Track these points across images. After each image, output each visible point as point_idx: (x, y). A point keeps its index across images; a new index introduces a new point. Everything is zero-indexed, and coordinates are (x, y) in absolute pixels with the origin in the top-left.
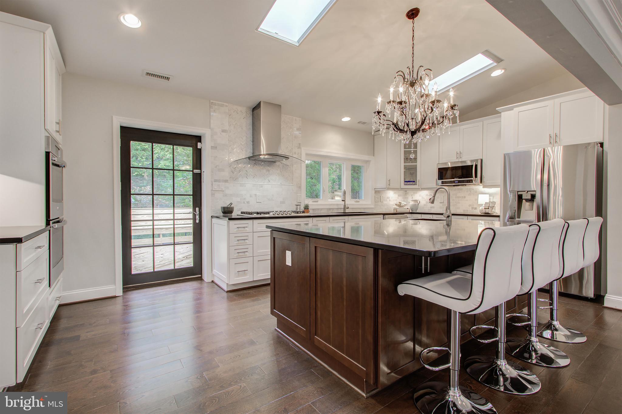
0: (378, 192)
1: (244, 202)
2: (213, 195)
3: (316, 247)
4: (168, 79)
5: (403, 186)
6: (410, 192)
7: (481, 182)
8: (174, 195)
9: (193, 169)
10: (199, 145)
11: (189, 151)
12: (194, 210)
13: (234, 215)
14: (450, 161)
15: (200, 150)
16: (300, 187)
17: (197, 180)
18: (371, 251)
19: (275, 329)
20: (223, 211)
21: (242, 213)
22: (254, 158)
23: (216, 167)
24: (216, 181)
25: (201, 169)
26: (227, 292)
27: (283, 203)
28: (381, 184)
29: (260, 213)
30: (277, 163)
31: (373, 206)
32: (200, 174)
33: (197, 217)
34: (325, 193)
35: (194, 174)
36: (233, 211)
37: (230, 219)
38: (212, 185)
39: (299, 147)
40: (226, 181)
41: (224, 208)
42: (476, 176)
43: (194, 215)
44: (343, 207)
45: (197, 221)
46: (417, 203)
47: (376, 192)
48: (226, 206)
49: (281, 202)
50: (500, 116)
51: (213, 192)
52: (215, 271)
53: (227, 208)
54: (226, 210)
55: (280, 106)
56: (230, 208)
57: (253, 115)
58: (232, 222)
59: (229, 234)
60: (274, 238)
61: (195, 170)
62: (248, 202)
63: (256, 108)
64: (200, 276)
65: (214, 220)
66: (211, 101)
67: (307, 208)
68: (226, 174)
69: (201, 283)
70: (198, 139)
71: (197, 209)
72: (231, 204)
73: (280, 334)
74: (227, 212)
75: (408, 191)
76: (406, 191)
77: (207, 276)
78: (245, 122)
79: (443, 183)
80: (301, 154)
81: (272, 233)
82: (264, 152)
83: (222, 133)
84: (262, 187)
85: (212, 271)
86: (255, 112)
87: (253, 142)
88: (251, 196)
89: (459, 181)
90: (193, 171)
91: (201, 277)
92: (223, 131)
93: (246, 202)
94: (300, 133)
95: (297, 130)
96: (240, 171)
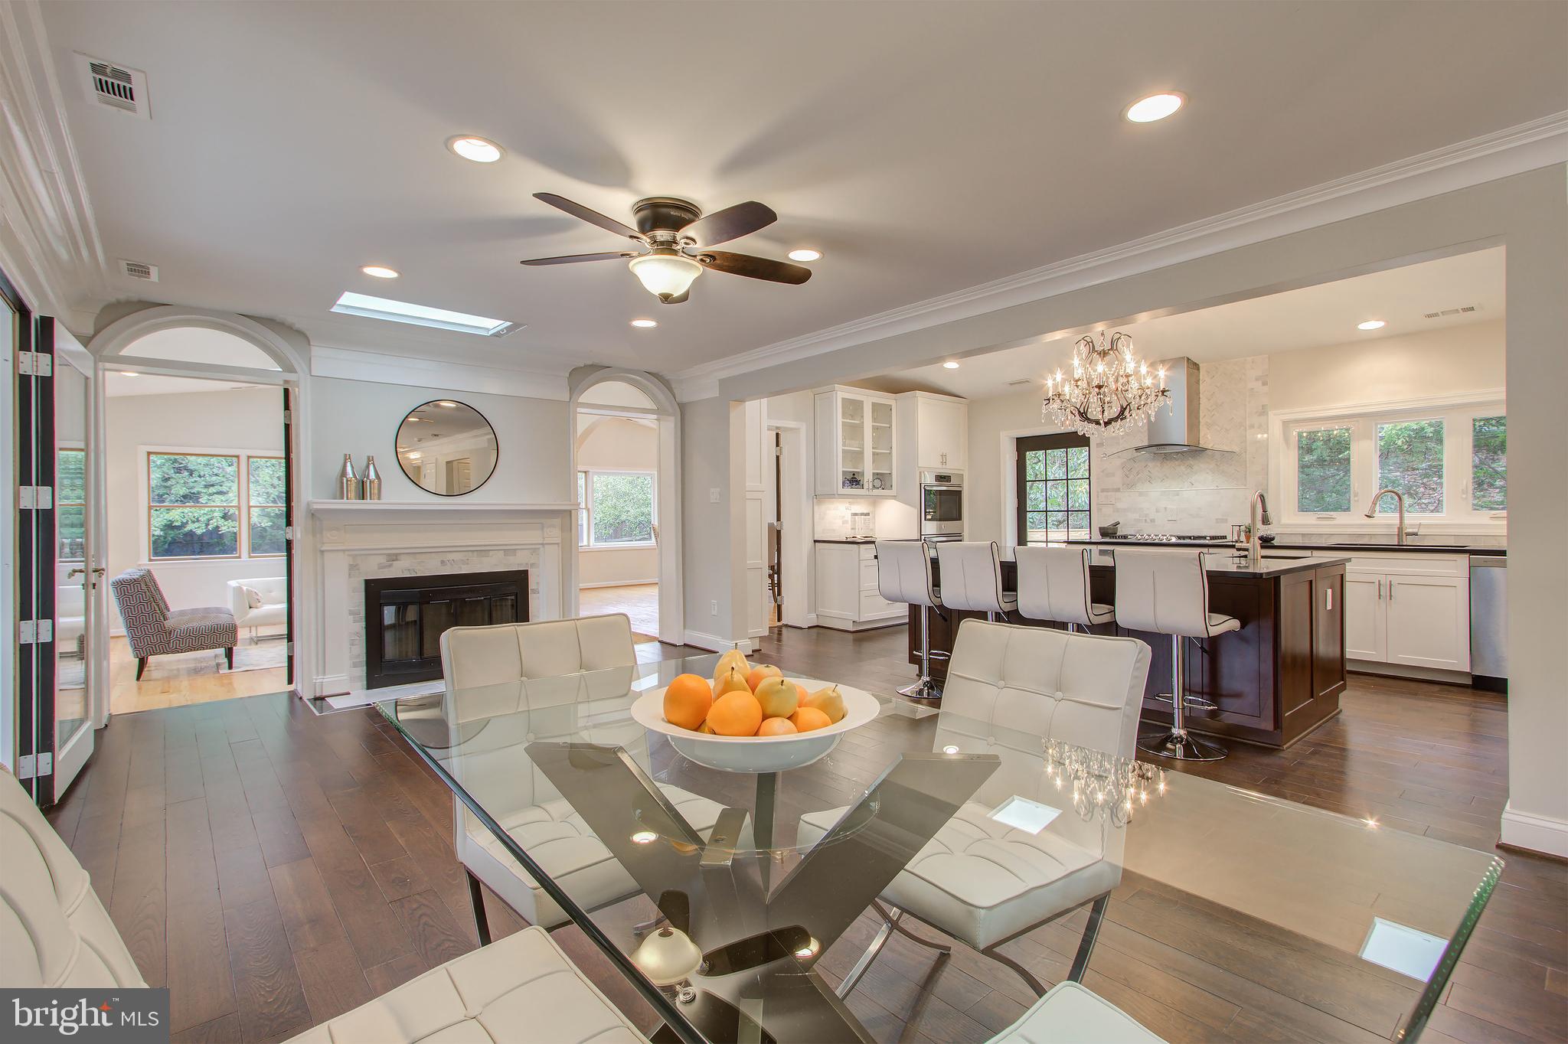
20: (1101, 533)
23: (1103, 471)
24: (1103, 491)
34: (1357, 498)
36: (1116, 533)
39: (1263, 412)
40: (1118, 490)
49: (1217, 519)
62: (1153, 521)
68: (1118, 478)
72: (1117, 523)
80: (1268, 426)
84: (1178, 495)
88: (1157, 511)
93: (1148, 520)
94: (1265, 384)
95: (1257, 380)
96: (1138, 473)
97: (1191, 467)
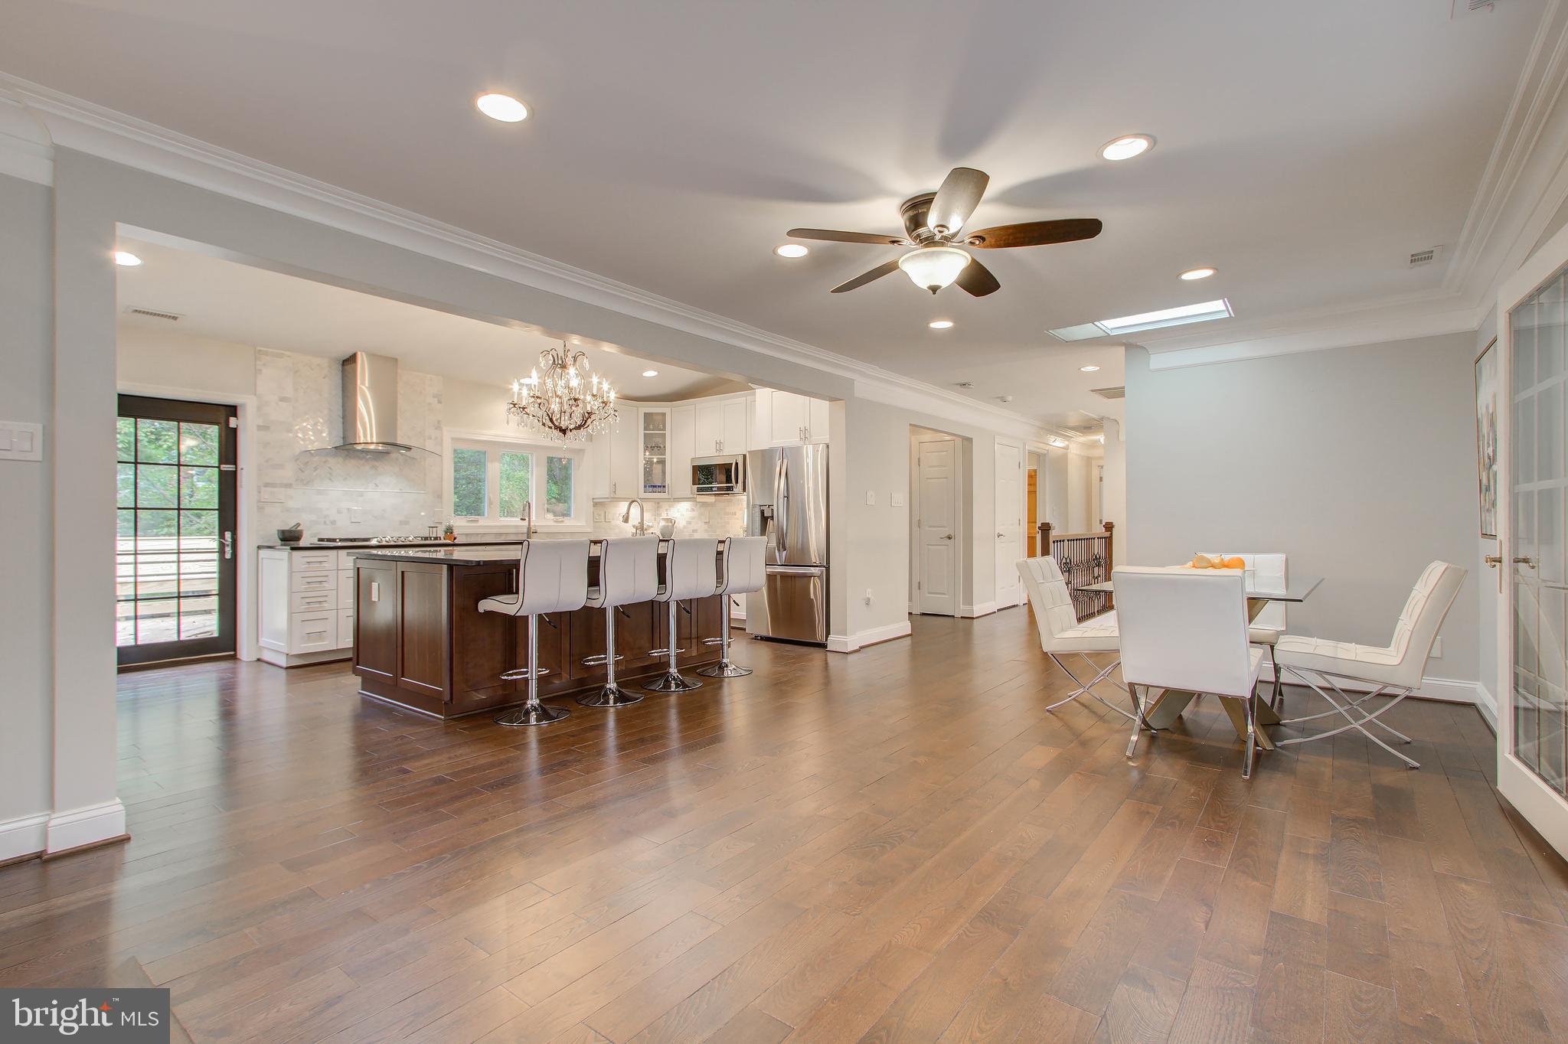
0: (597, 504)
1: (325, 522)
2: (260, 509)
3: (403, 572)
4: (175, 318)
5: (643, 495)
6: (665, 505)
7: (744, 490)
8: (179, 509)
9: (221, 462)
10: (233, 422)
11: (213, 431)
12: (222, 535)
13: (302, 543)
14: (709, 455)
15: (235, 430)
16: (440, 497)
17: (228, 486)
18: (445, 567)
19: (359, 693)
20: (281, 537)
21: (321, 540)
22: (347, 447)
23: (267, 461)
24: (267, 485)
25: (235, 463)
26: (287, 668)
27: (404, 523)
28: (603, 492)
29: (355, 540)
30: (394, 455)
31: (589, 530)
32: (235, 473)
33: (228, 550)
34: (492, 506)
35: (221, 473)
36: (302, 536)
37: (293, 549)
38: (259, 492)
39: (438, 426)
40: (289, 486)
41: (283, 532)
42: (737, 482)
43: (222, 546)
44: (525, 530)
45: (228, 556)
46: (670, 524)
47: (595, 504)
48: (287, 528)
49: (400, 521)
50: (754, 394)
51: (261, 505)
52: (264, 640)
53: (290, 531)
54: (287, 535)
55: (396, 360)
56: (294, 531)
57: (343, 371)
58: (296, 553)
59: (291, 572)
60: (358, 568)
61: (224, 466)
62: (333, 522)
63: (350, 361)
64: (232, 653)
65: (263, 553)
66: (258, 348)
67: (449, 531)
68: (288, 473)
69: (235, 663)
70: (232, 410)
71: (228, 535)
72: (298, 525)
73: (364, 696)
74: (290, 538)
75: (661, 503)
76: (658, 503)
77: (246, 650)
78: (329, 385)
79: (699, 490)
80: (442, 440)
81: (355, 563)
82: (365, 436)
83: (280, 403)
84: (362, 496)
85: (258, 641)
86: (348, 367)
87: (343, 418)
88: (339, 512)
89: (718, 487)
90: (219, 467)
91: (235, 655)
92: (283, 399)
93: (328, 522)
94: (440, 402)
95: (434, 397)
96: (316, 469)
97: (375, 468)
